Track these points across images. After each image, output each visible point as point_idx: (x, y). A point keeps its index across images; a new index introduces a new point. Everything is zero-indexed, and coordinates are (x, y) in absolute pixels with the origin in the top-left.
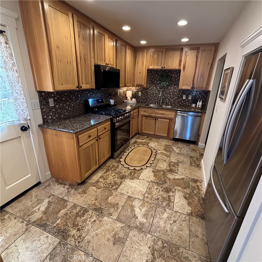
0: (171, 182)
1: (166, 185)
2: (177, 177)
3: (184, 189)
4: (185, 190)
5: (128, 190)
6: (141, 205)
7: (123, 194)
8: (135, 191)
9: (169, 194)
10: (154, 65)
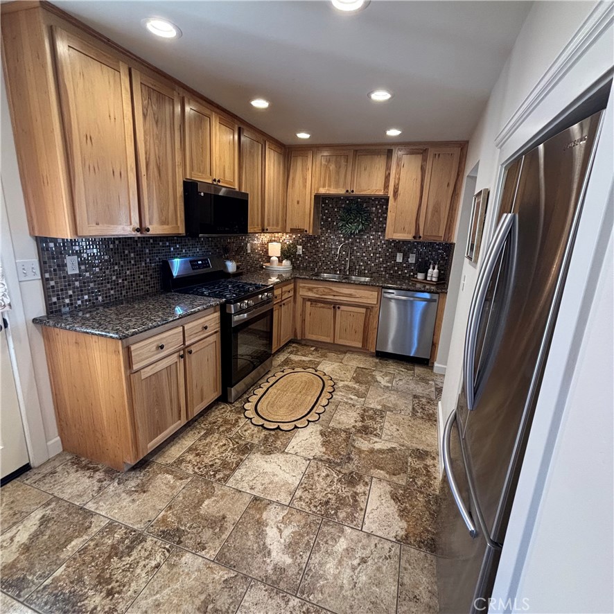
0: (364, 458)
1: (351, 467)
2: (377, 446)
3: (394, 474)
4: (395, 479)
5: (254, 482)
6: (283, 518)
7: (240, 491)
8: (271, 483)
9: (355, 490)
10: (330, 186)
